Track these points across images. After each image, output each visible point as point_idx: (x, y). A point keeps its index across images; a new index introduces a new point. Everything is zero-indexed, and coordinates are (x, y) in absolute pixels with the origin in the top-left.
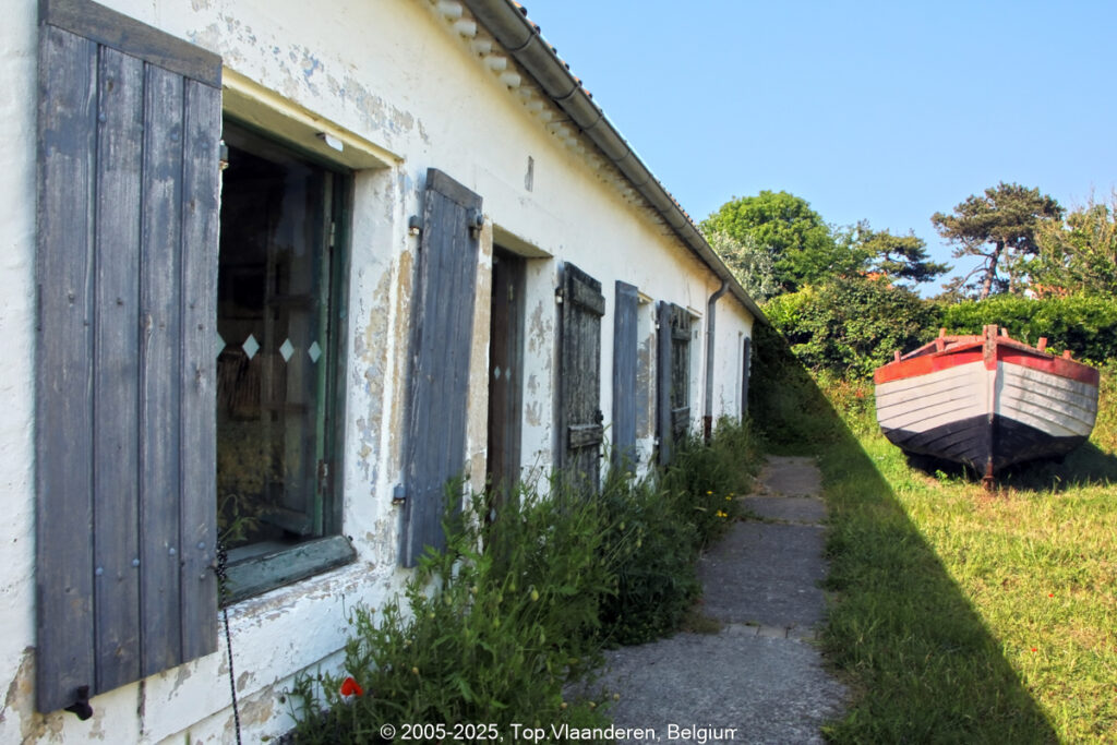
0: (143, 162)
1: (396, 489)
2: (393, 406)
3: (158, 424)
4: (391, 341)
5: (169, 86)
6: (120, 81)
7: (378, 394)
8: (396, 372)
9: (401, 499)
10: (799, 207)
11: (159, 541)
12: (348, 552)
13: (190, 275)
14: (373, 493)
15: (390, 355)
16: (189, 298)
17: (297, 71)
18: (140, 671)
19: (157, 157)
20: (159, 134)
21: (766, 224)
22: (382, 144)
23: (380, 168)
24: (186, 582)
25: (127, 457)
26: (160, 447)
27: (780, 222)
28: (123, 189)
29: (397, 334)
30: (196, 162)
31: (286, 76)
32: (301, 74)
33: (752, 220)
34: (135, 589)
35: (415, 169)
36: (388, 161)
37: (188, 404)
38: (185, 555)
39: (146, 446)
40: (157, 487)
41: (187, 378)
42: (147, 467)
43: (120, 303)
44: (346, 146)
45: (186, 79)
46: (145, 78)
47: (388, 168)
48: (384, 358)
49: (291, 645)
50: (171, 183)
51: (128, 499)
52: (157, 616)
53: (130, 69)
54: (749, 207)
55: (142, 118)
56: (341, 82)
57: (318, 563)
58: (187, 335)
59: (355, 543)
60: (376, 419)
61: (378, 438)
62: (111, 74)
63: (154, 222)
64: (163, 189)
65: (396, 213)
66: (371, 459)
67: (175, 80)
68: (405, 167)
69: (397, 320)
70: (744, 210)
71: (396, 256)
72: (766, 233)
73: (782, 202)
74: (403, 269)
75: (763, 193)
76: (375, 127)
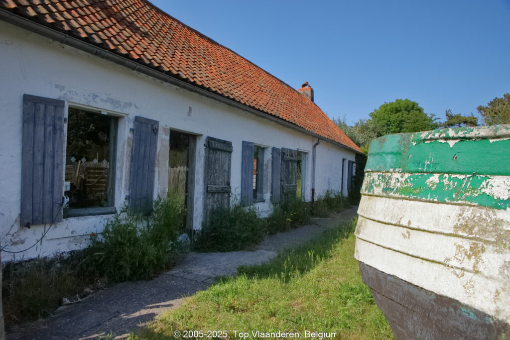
0: (45, 124)
3: (48, 174)
5: (51, 108)
6: (40, 109)
11: (48, 197)
12: (114, 211)
13: (56, 145)
14: (120, 196)
16: (56, 150)
17: (90, 99)
18: (43, 223)
19: (48, 122)
20: (49, 118)
21: (398, 113)
22: (121, 111)
24: (54, 207)
25: (40, 180)
26: (48, 180)
27: (405, 112)
28: (40, 130)
29: (127, 157)
30: (58, 123)
31: (87, 100)
32: (92, 99)
34: (42, 206)
35: (132, 116)
36: (124, 115)
37: (55, 171)
38: (54, 201)
39: (45, 179)
40: (48, 187)
41: (56, 165)
42: (45, 182)
43: (39, 151)
45: (55, 107)
46: (45, 108)
47: (124, 117)
50: (52, 127)
51: (41, 188)
52: (47, 213)
53: (42, 107)
55: (45, 116)
56: (105, 99)
58: (56, 157)
59: (117, 209)
62: (38, 108)
63: (48, 135)
64: (50, 129)
65: (127, 128)
66: (120, 188)
67: (53, 107)
68: (129, 116)
69: (127, 154)
71: (126, 138)
73: (405, 104)
74: (129, 142)
75: (397, 100)
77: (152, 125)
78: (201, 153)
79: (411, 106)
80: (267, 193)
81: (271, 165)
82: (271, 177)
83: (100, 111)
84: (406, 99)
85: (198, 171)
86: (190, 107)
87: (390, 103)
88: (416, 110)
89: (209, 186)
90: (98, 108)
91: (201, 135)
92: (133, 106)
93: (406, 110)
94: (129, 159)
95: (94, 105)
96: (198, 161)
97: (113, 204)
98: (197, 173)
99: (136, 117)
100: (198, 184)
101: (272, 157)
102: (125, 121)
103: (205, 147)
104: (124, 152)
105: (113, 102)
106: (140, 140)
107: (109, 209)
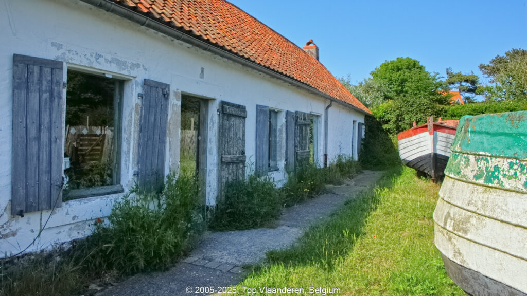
0: (40, 90)
1: (135, 171)
2: (134, 148)
3: (44, 150)
4: (133, 129)
5: (47, 71)
6: (33, 72)
7: (129, 144)
8: (134, 138)
9: (136, 174)
10: (415, 64)
11: (45, 178)
12: (121, 189)
13: (54, 115)
14: (128, 172)
15: (132, 133)
16: (53, 120)
17: (93, 59)
18: (39, 209)
19: (44, 88)
20: (44, 83)
21: (399, 72)
22: (127, 74)
23: (129, 80)
24: (52, 190)
25: (35, 158)
26: (45, 157)
27: (407, 70)
28: (34, 98)
29: (135, 127)
30: (56, 88)
31: (89, 61)
32: (94, 60)
33: (393, 70)
34: (37, 189)
35: (140, 79)
36: (131, 78)
37: (53, 146)
38: (52, 182)
39: (41, 156)
40: (44, 166)
41: (53, 140)
42: (41, 161)
43: (33, 123)
44: (113, 75)
45: (52, 69)
46: (40, 71)
47: (131, 80)
48: (131, 134)
49: (92, 211)
50: (48, 94)
51: (35, 168)
52: (44, 197)
53: (36, 69)
54: (392, 65)
55: (40, 80)
56: (110, 59)
57: (108, 191)
58: (53, 131)
59: (124, 187)
60: (129, 151)
61: (129, 157)
62: (31, 71)
63: (43, 103)
64: (46, 96)
65: (134, 93)
66: (127, 163)
67: (49, 70)
68: (137, 79)
69: (135, 123)
70: (390, 66)
71: (134, 105)
72: (400, 75)
73: (407, 62)
74: (137, 108)
75: (398, 58)
76: (124, 69)
77: (163, 89)
78: (214, 119)
79: (412, 64)
80: (281, 160)
81: (285, 131)
82: (285, 143)
83: (104, 74)
84: (408, 58)
85: (210, 139)
86: (202, 68)
87: (391, 61)
88: (417, 68)
89: (223, 156)
90: (101, 70)
91: (214, 99)
92: (141, 66)
93: (408, 68)
94: (138, 129)
95: (98, 66)
96: (210, 128)
97: (119, 182)
98: (210, 142)
99: (145, 80)
100: (211, 154)
101: (286, 121)
102: (132, 85)
103: (218, 113)
104: (131, 120)
105: (118, 62)
106: (150, 106)
107: (115, 188)
